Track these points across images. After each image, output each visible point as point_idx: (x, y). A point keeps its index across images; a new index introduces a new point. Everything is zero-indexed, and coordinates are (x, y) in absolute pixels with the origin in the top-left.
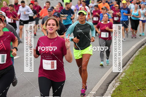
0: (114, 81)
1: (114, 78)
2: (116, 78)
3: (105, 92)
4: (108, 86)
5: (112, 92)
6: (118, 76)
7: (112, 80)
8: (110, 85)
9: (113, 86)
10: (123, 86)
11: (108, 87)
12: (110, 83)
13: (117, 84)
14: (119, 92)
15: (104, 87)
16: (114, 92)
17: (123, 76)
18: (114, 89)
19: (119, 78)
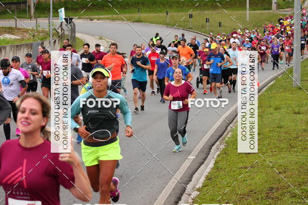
0: (218, 143)
1: (219, 139)
2: (221, 139)
3: (207, 157)
4: (211, 149)
5: (215, 157)
6: (223, 136)
7: (216, 142)
8: (213, 148)
9: (218, 149)
10: (230, 149)
11: (210, 151)
12: (214, 144)
13: (222, 147)
14: (225, 156)
15: (206, 151)
16: (218, 156)
17: (229, 136)
18: (218, 153)
19: (225, 138)
